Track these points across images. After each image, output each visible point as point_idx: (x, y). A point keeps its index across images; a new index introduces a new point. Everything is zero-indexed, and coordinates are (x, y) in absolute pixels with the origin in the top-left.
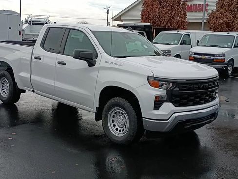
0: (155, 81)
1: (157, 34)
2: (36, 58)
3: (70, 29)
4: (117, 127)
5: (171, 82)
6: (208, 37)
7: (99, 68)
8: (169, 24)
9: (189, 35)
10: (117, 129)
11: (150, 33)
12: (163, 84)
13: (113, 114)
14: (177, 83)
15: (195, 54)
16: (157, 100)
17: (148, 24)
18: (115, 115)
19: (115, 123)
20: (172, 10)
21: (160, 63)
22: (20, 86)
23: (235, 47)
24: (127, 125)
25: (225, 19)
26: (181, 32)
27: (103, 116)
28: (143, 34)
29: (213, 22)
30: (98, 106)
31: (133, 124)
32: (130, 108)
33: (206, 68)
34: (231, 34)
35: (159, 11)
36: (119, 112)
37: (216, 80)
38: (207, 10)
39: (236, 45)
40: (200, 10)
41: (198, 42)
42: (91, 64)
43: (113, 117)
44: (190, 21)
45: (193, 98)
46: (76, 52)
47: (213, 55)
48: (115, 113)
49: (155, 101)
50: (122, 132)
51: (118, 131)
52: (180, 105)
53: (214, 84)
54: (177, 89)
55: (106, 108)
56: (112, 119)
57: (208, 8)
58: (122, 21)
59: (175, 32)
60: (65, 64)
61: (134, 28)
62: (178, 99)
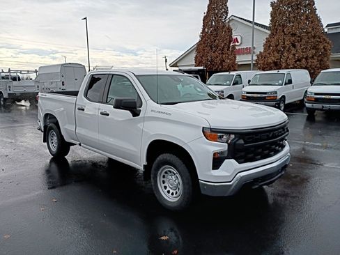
0: (212, 134)
1: (209, 77)
2: (79, 109)
3: (113, 75)
4: (168, 189)
5: (233, 133)
6: (258, 76)
7: (145, 119)
8: (220, 67)
9: (240, 75)
10: (169, 192)
11: (203, 76)
12: (222, 137)
13: (163, 173)
14: (240, 134)
15: (248, 93)
16: (216, 156)
17: (202, 68)
18: (166, 175)
19: (166, 184)
20: (222, 53)
21: (214, 108)
22: (67, 139)
23: (286, 84)
24: (181, 187)
25: (273, 59)
26: (232, 73)
27: (152, 176)
28: (197, 77)
29: (262, 62)
30: (145, 163)
31: (187, 187)
32: (183, 167)
33: (272, 111)
34: (281, 71)
35: (211, 55)
36: (170, 171)
37: (285, 125)
38: (254, 53)
39: (287, 81)
40: (248, 53)
41: (249, 81)
42: (136, 114)
43: (164, 177)
44: (239, 63)
45: (260, 150)
46: (117, 100)
47: (265, 93)
48: (166, 173)
49: (214, 159)
50: (174, 195)
51: (170, 194)
52: (246, 161)
53: (284, 130)
54: (241, 141)
55: (154, 166)
56: (162, 179)
57: (255, 51)
58: (178, 67)
59: (227, 73)
60: (108, 115)
61: (189, 72)
62: (243, 154)
